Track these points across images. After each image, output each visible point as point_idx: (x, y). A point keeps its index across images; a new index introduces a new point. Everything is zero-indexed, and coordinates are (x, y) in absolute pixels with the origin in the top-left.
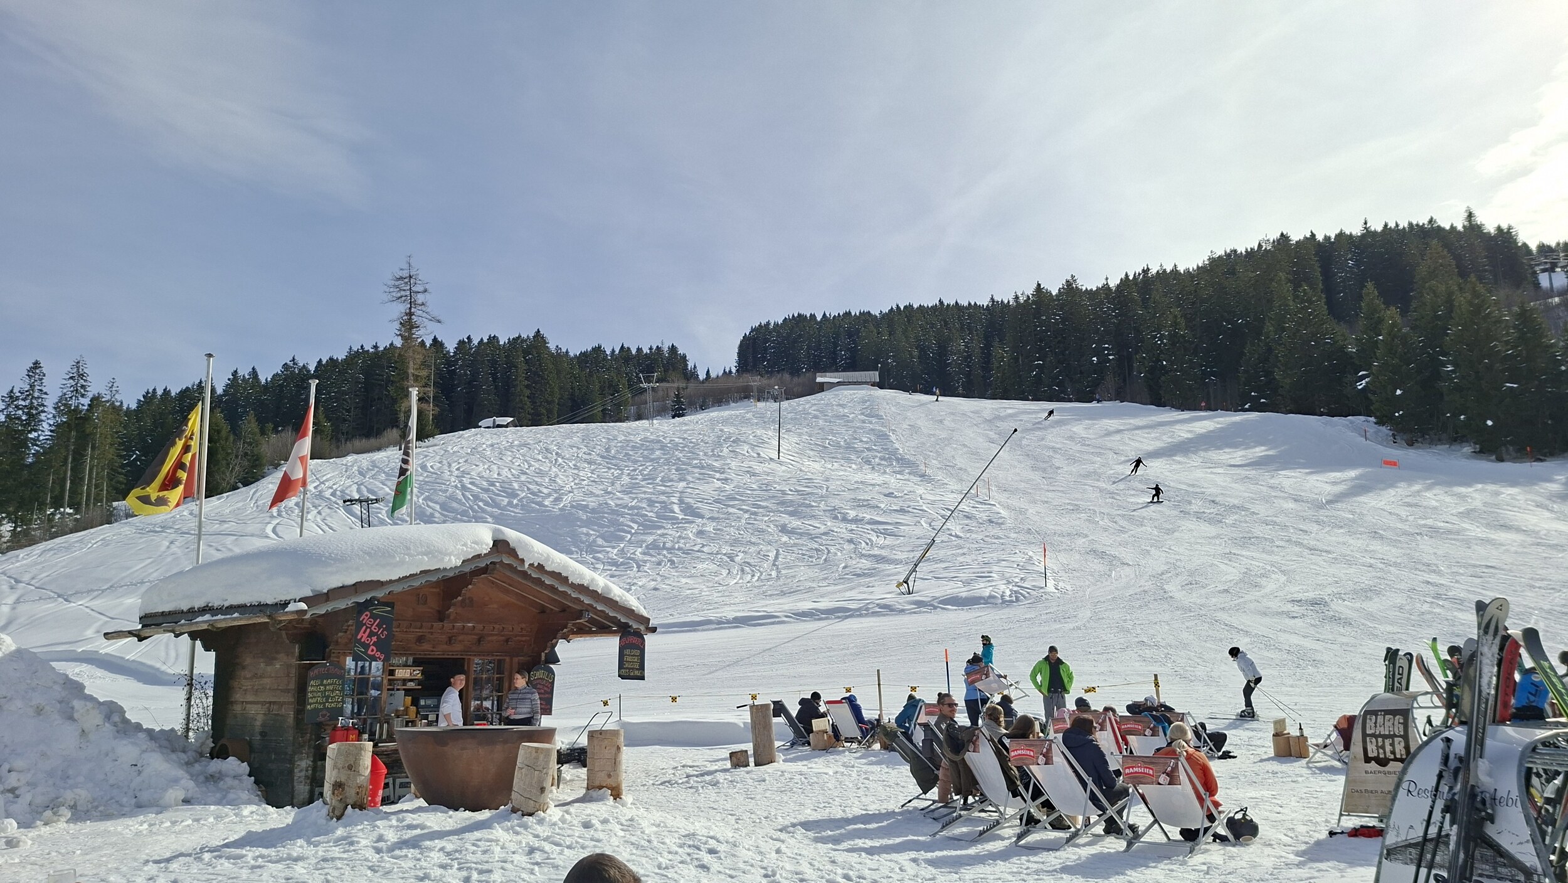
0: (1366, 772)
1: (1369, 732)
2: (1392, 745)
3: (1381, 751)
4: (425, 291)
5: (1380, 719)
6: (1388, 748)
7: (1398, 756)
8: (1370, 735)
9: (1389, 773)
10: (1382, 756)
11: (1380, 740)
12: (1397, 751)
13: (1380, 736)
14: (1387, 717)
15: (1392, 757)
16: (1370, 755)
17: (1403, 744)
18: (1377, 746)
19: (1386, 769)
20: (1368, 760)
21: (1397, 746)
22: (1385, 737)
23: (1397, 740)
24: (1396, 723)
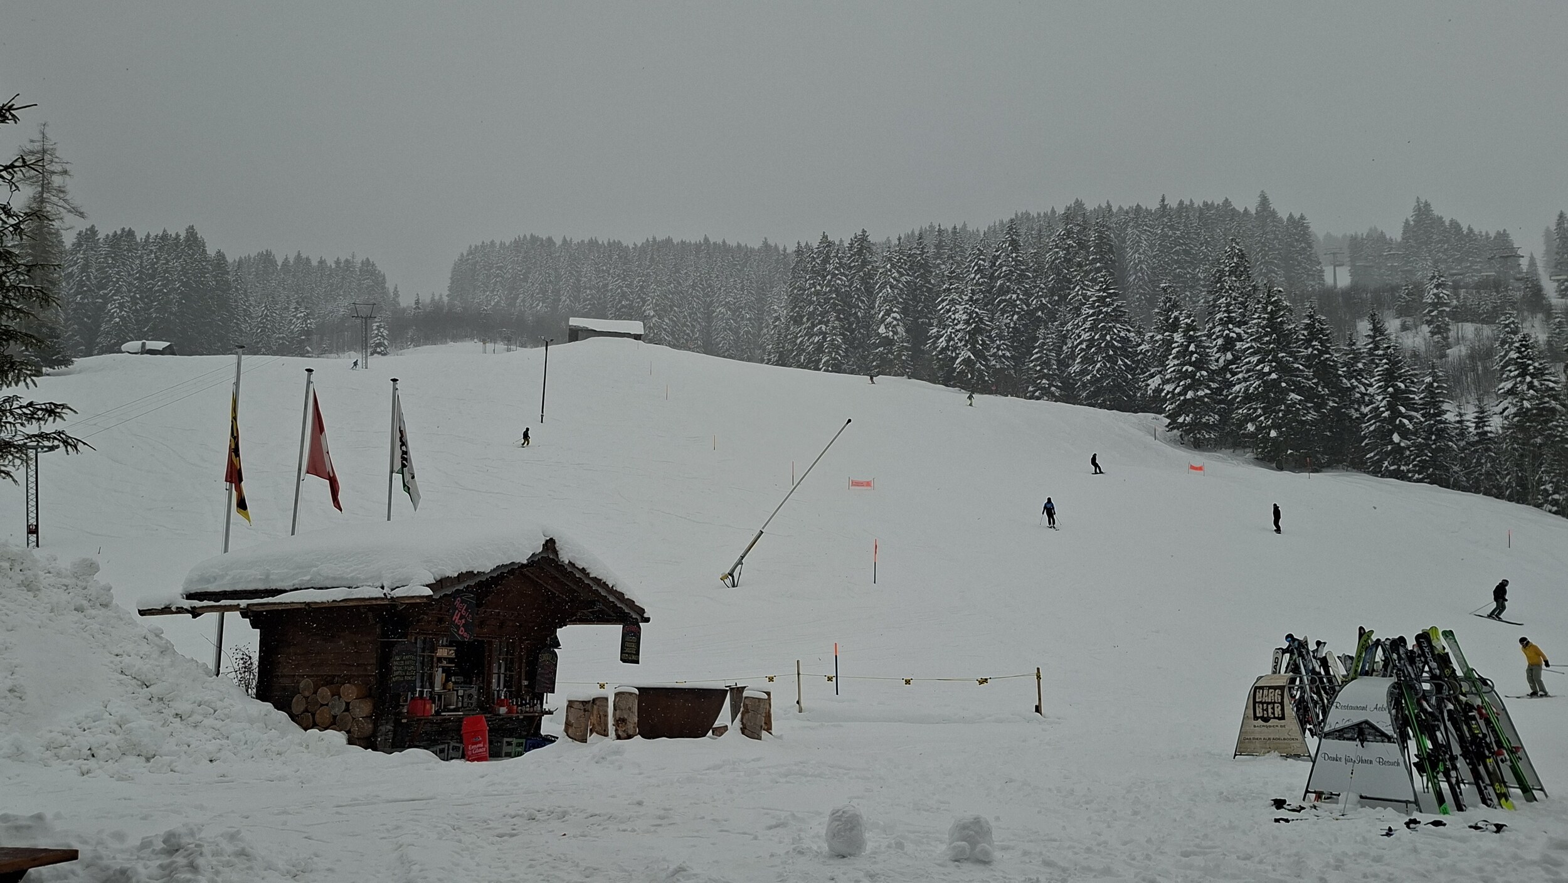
0: (1255, 726)
1: (1257, 700)
2: (1273, 708)
3: (1265, 712)
4: (65, 172)
5: (1265, 692)
6: (1270, 711)
7: (1276, 716)
8: (1258, 702)
9: (1270, 726)
10: (1265, 716)
11: (1265, 705)
12: (1276, 713)
13: (1265, 702)
14: (1270, 691)
15: (1272, 716)
16: (1258, 715)
17: (1280, 708)
18: (1263, 709)
19: (1268, 724)
20: (1256, 718)
21: (1276, 709)
22: (1268, 703)
23: (1276, 705)
24: (1276, 694)
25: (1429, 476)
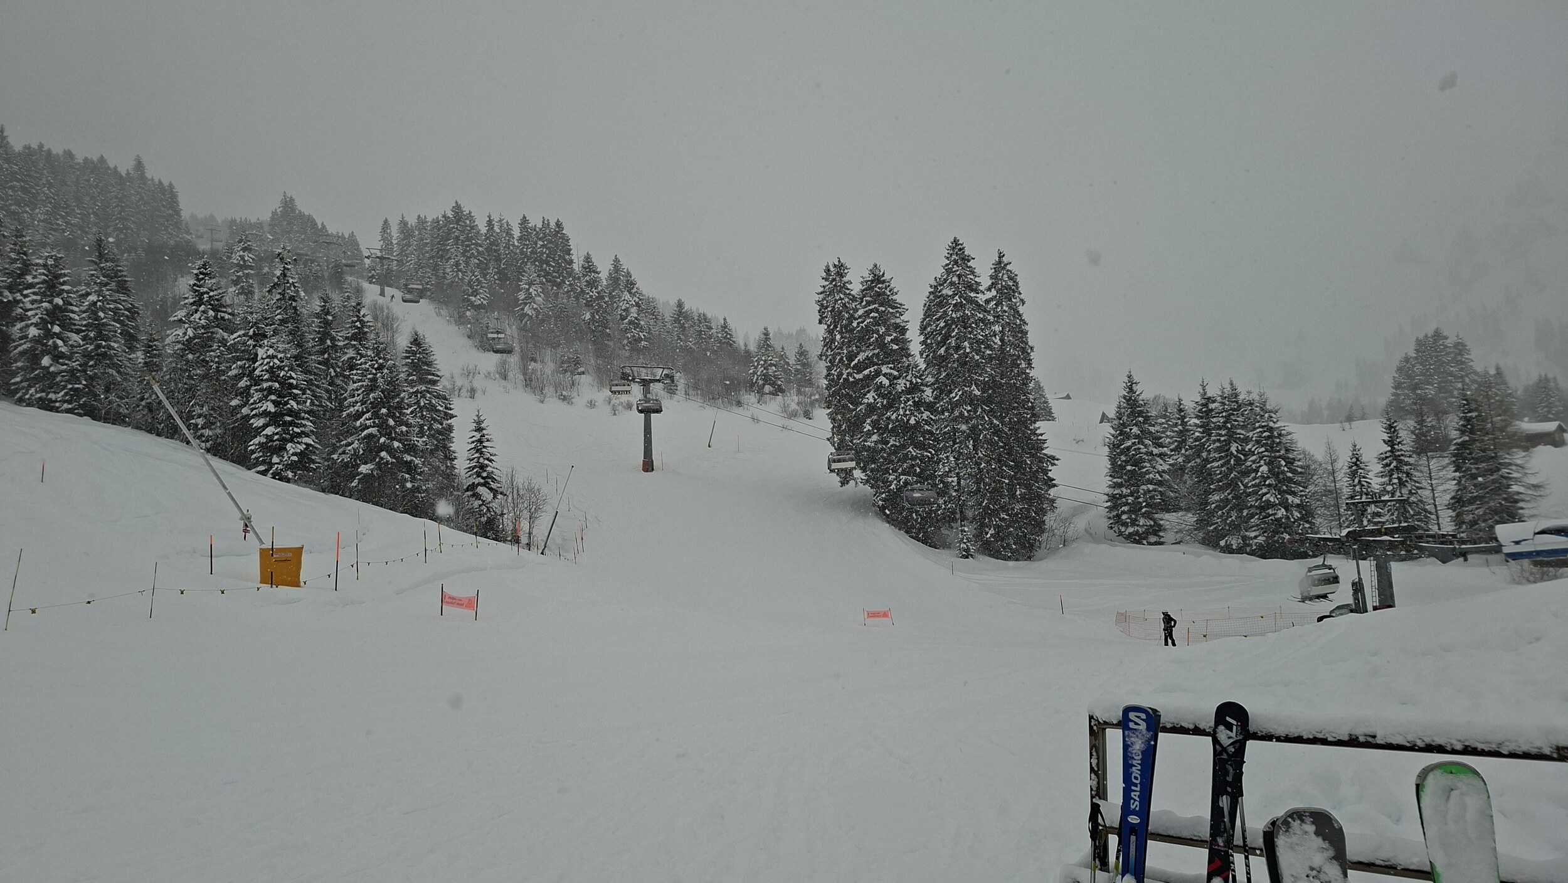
25: (81, 406)
